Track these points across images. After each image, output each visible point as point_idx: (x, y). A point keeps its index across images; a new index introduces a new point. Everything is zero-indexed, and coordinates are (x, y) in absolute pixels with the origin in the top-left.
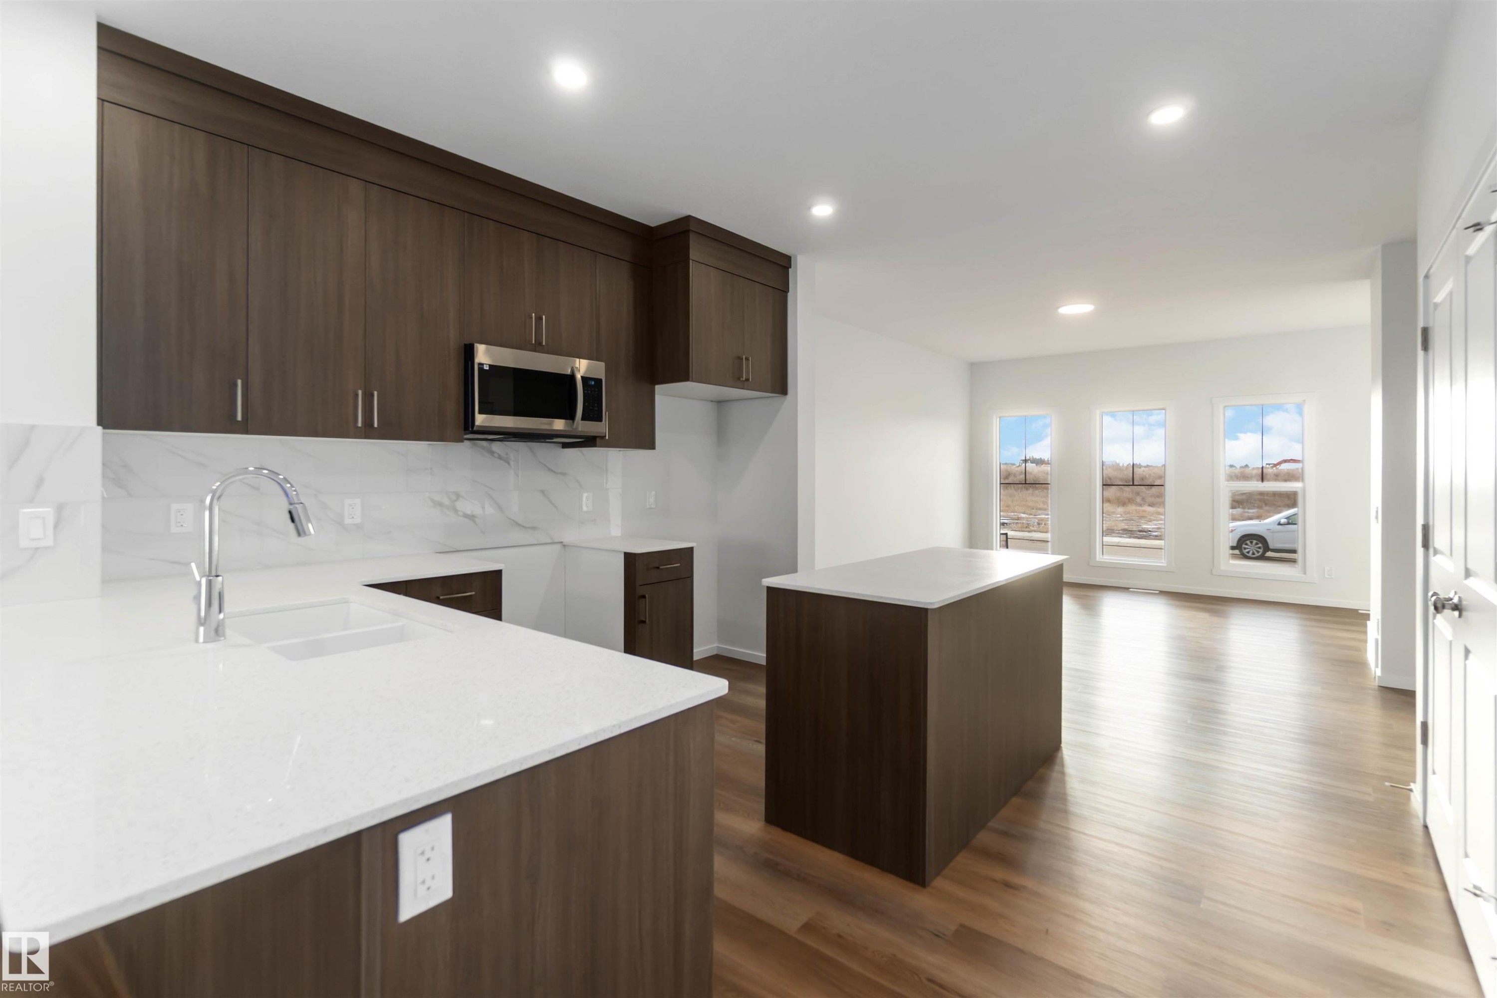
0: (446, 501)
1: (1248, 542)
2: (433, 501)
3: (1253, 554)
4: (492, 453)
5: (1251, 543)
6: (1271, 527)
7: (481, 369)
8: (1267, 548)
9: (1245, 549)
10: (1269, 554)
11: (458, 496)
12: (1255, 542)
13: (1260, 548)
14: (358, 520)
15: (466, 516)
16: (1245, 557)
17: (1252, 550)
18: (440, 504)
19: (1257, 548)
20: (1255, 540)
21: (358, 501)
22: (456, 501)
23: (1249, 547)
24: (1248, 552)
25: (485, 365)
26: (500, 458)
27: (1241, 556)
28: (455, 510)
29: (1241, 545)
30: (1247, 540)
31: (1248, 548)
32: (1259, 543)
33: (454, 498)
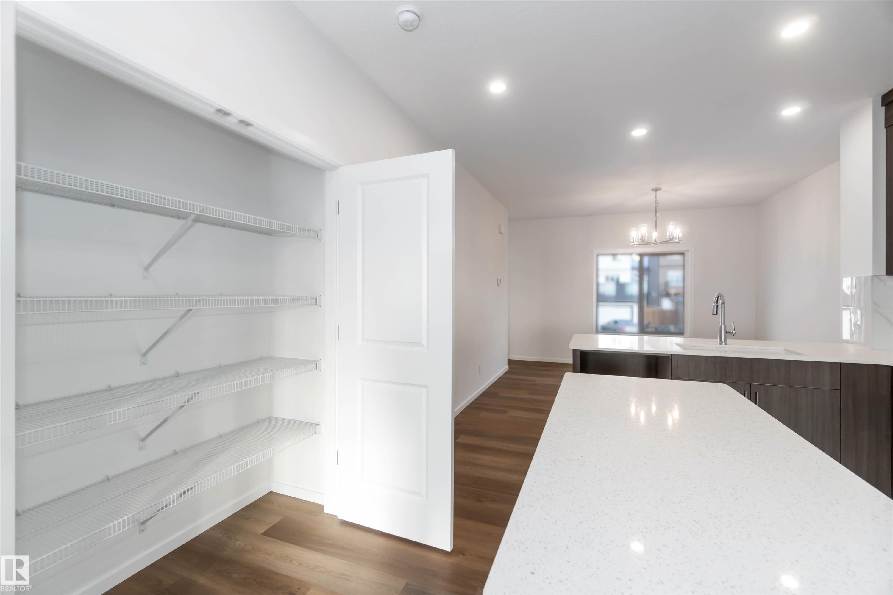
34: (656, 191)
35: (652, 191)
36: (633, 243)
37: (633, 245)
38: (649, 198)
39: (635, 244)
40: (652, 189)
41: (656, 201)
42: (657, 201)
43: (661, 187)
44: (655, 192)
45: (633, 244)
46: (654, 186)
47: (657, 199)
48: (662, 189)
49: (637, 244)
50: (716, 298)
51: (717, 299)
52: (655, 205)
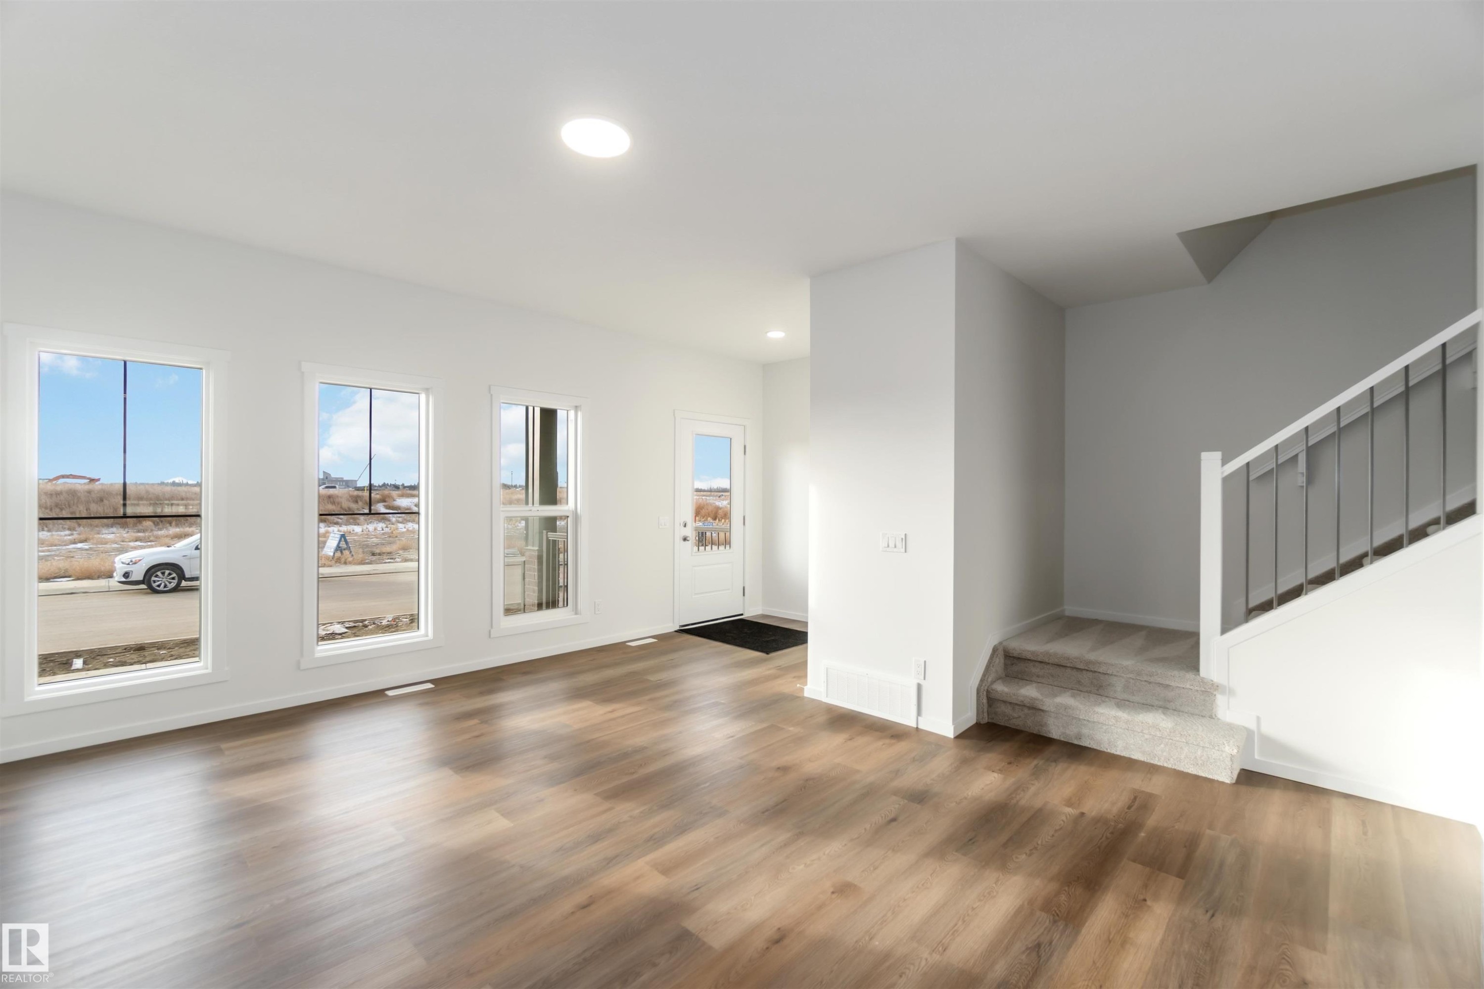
1: (159, 573)
3: (165, 586)
5: (163, 573)
6: (187, 553)
8: (182, 576)
9: (154, 582)
10: (184, 583)
12: (167, 572)
13: (173, 578)
16: (155, 591)
17: (164, 582)
19: (170, 579)
20: (168, 570)
23: (161, 579)
24: (159, 586)
27: (149, 591)
29: (150, 578)
30: (157, 572)
31: (159, 581)
32: (172, 572)
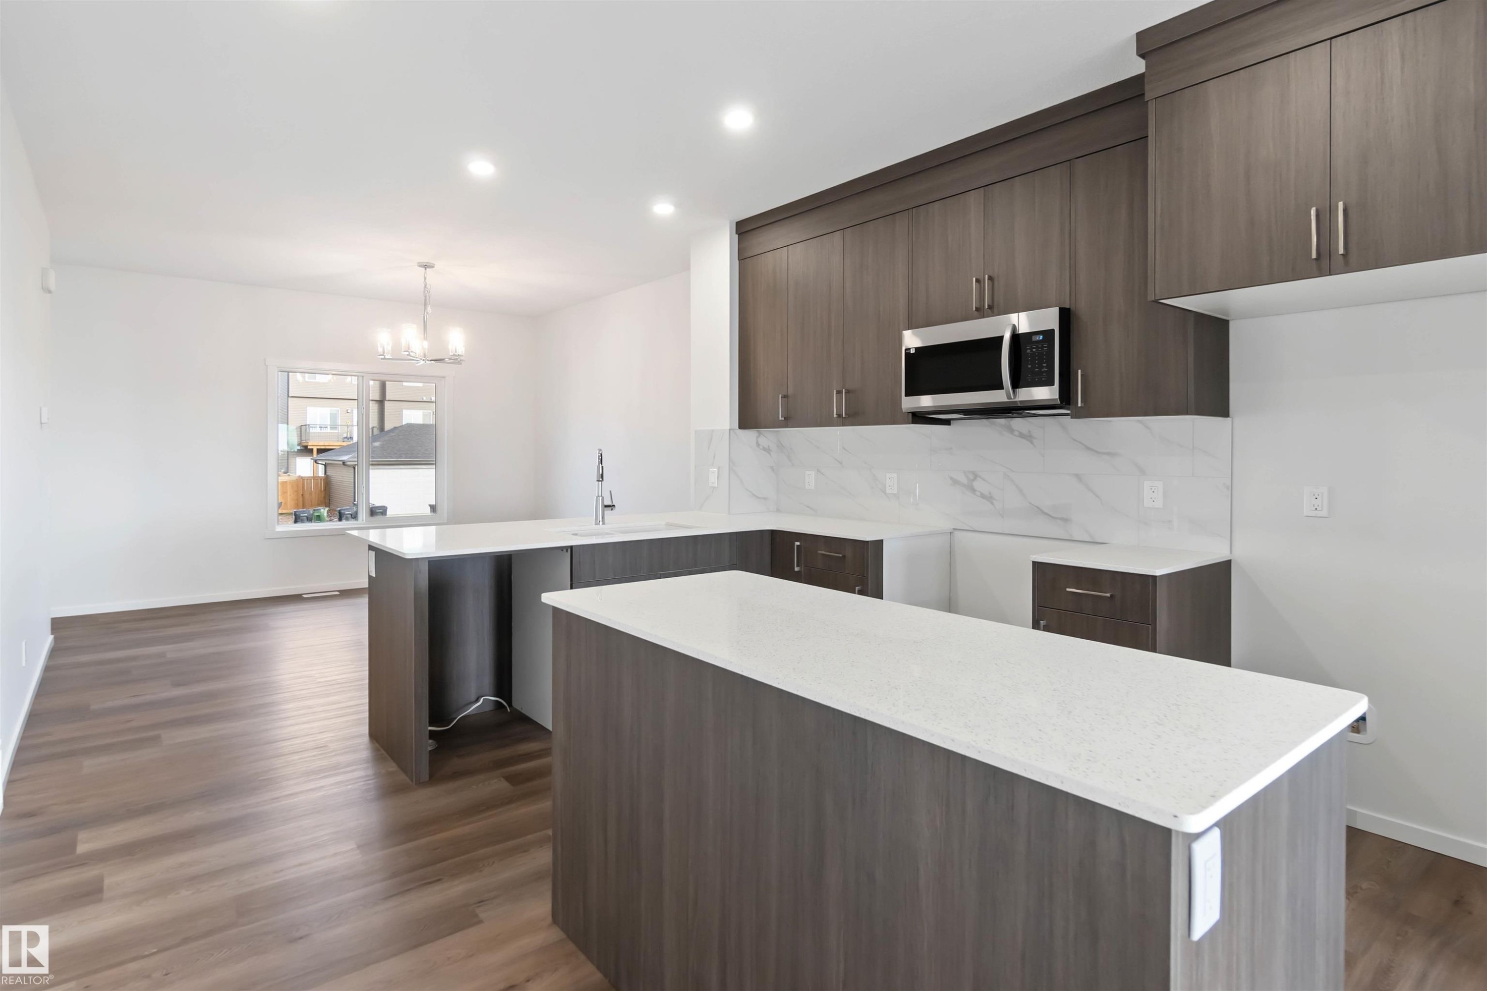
0: (964, 480)
2: (951, 478)
4: (1011, 430)
7: (908, 354)
11: (976, 476)
14: (895, 492)
15: (983, 496)
18: (955, 482)
21: (895, 475)
22: (973, 480)
25: (911, 349)
26: (1022, 435)
28: (973, 490)
33: (971, 477)
34: (426, 269)
35: (419, 266)
36: (383, 355)
37: (382, 359)
38: (413, 277)
39: (386, 357)
40: (418, 263)
41: (425, 286)
42: (428, 286)
43: (434, 263)
44: (424, 269)
45: (383, 357)
46: (425, 260)
47: (427, 283)
48: (436, 266)
49: (391, 357)
50: (599, 456)
51: (600, 458)
52: (424, 292)
